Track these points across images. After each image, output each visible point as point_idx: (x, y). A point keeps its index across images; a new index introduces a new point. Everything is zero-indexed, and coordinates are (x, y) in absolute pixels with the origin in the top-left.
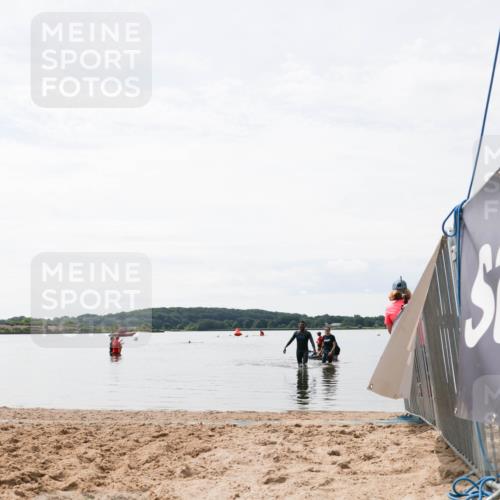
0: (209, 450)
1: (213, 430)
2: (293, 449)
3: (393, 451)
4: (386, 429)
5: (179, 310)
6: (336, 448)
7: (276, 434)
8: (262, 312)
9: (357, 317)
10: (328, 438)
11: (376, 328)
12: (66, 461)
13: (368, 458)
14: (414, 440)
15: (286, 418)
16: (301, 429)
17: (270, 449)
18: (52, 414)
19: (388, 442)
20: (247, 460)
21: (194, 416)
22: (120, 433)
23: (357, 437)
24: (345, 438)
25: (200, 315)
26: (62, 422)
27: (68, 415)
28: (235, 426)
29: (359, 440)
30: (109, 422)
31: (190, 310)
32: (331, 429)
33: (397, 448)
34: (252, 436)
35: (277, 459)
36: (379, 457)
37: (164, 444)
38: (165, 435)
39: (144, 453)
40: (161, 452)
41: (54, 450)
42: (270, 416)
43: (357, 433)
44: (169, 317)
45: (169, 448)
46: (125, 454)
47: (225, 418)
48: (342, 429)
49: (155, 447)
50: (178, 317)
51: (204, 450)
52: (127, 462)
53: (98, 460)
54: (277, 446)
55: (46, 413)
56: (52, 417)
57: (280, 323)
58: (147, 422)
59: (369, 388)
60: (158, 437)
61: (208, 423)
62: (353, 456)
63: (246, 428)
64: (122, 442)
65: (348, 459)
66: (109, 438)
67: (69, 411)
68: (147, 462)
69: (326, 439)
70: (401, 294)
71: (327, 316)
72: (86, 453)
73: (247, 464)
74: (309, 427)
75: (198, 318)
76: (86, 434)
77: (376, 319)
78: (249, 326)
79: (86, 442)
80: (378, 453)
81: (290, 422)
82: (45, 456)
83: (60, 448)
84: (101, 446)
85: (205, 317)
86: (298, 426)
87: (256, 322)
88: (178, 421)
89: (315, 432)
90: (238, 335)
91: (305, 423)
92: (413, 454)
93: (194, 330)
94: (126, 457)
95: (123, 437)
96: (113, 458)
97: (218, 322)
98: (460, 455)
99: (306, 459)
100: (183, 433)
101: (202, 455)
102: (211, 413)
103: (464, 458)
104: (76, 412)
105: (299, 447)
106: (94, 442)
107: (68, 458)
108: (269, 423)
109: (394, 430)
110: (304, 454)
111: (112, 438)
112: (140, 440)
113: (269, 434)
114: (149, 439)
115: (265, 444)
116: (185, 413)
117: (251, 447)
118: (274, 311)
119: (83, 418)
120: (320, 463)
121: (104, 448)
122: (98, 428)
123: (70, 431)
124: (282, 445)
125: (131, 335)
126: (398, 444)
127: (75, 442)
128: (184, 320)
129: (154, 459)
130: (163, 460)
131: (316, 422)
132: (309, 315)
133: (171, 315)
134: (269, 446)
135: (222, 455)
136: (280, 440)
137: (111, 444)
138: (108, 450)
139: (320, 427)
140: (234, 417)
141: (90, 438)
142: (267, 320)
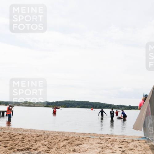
0: (82, 144)
1: (83, 138)
2: (107, 145)
3: (139, 148)
4: (137, 141)
5: (74, 101)
6: (121, 146)
7: (102, 141)
8: (100, 103)
9: (130, 106)
10: (119, 143)
11: (136, 110)
12: (38, 145)
13: (131, 150)
16: (110, 140)
18: (35, 131)
19: (138, 145)
20: (93, 148)
21: (78, 134)
22: (55, 138)
23: (128, 143)
24: (124, 143)
26: (37, 133)
27: (39, 132)
28: (90, 138)
30: (52, 134)
31: (78, 101)
32: (120, 140)
33: (141, 147)
34: (95, 141)
35: (102, 148)
36: (134, 150)
37: (68, 142)
38: (68, 139)
39: (62, 144)
40: (67, 144)
41: (34, 142)
42: (101, 135)
43: (128, 142)
44: (71, 104)
45: (69, 143)
47: (87, 135)
48: (123, 140)
49: (65, 143)
50: (74, 104)
51: (80, 144)
53: (48, 145)
55: (33, 131)
56: (35, 132)
57: (106, 107)
58: (63, 135)
59: (133, 128)
60: (66, 140)
61: (82, 136)
63: (93, 138)
64: (55, 140)
65: (125, 150)
66: (51, 139)
67: (40, 130)
68: (62, 147)
71: (120, 105)
72: (44, 143)
75: (80, 104)
76: (45, 137)
77: (136, 107)
78: (96, 107)
80: (134, 148)
81: (107, 137)
82: (32, 143)
83: (36, 141)
84: (49, 141)
85: (82, 104)
86: (109, 139)
87: (98, 106)
88: (73, 135)
89: (115, 141)
90: (92, 110)
91: (112, 138)
93: (79, 108)
94: (56, 145)
95: (56, 139)
96: (52, 145)
97: (86, 106)
99: (111, 149)
100: (74, 139)
101: (79, 146)
102: (83, 133)
104: (42, 131)
105: (109, 145)
106: (47, 140)
108: (100, 137)
109: (140, 142)
110: (111, 147)
111: (52, 139)
112: (61, 140)
113: (101, 141)
114: (63, 140)
115: (99, 144)
116: (75, 133)
117: (95, 144)
118: (104, 103)
119: (44, 133)
120: (116, 150)
122: (48, 136)
123: (40, 136)
125: (59, 108)
127: (41, 140)
128: (76, 104)
129: (65, 146)
130: (67, 146)
131: (115, 138)
132: (115, 105)
133: (72, 103)
135: (85, 146)
136: (103, 143)
137: (52, 141)
138: (51, 143)
139: (116, 139)
140: (90, 135)
141: (45, 139)
142: (101, 106)
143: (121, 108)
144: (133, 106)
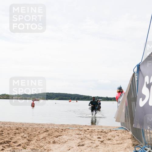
0: (61, 136)
1: (62, 130)
2: (86, 136)
3: (117, 138)
4: (115, 131)
5: (53, 94)
6: (99, 136)
7: (81, 132)
8: (78, 95)
9: (107, 97)
11: (113, 101)
12: (18, 138)
13: (109, 139)
14: (123, 135)
15: (85, 127)
16: (89, 131)
17: (79, 136)
18: (14, 123)
19: (115, 135)
20: (72, 139)
21: (57, 126)
22: (34, 130)
23: (106, 133)
24: (102, 133)
25: (59, 95)
26: (16, 126)
27: (18, 124)
28: (69, 129)
29: (107, 134)
30: (31, 126)
31: (56, 94)
32: (98, 131)
33: (118, 137)
34: (74, 132)
35: (82, 139)
36: (112, 139)
37: (47, 133)
38: (48, 131)
39: (41, 136)
40: (46, 136)
41: (14, 134)
42: (80, 126)
43: (106, 132)
44: (50, 96)
45: (49, 135)
46: (35, 136)
47: (66, 126)
49: (45, 134)
50: (52, 96)
51: (59, 136)
52: (36, 138)
53: (27, 138)
54: (82, 135)
55: (12, 123)
56: (14, 125)
58: (42, 127)
60: (45, 131)
61: (61, 128)
62: (105, 139)
63: (72, 130)
64: (35, 132)
65: (103, 140)
67: (19, 123)
68: (42, 139)
69: (97, 134)
70: (120, 91)
71: (98, 97)
72: (24, 135)
73: (72, 140)
74: (91, 130)
75: (59, 96)
76: (24, 130)
77: (113, 98)
78: (74, 99)
79: (24, 132)
80: (112, 138)
81: (86, 128)
82: (11, 136)
83: (16, 134)
84: (28, 134)
85: (61, 96)
86: (88, 129)
87: (76, 98)
88: (52, 127)
89: (93, 132)
91: (90, 129)
92: (123, 139)
93: (57, 100)
94: (36, 137)
95: (35, 131)
96: (32, 137)
97: (64, 97)
98: (137, 140)
99: (90, 139)
100: (53, 130)
101: (59, 137)
102: (62, 125)
103: (138, 140)
104: (21, 123)
105: (88, 136)
106: (26, 132)
107: (18, 137)
108: (79, 128)
109: (117, 132)
110: (90, 138)
111: (32, 131)
112: (40, 132)
113: (79, 131)
114: (43, 132)
115: (78, 134)
116: (54, 125)
117: (74, 135)
118: (82, 95)
119: (23, 125)
120: (95, 141)
121: (29, 134)
122: (27, 128)
123: (19, 129)
124: (83, 135)
126: (118, 136)
127: (21, 132)
128: (54, 97)
129: (44, 138)
130: (47, 138)
134: (79, 135)
135: (65, 137)
136: (83, 133)
137: (31, 133)
138: (31, 135)
139: (95, 130)
140: (69, 126)
141: (25, 131)
142: (79, 97)
143: (99, 99)
144: (110, 98)
